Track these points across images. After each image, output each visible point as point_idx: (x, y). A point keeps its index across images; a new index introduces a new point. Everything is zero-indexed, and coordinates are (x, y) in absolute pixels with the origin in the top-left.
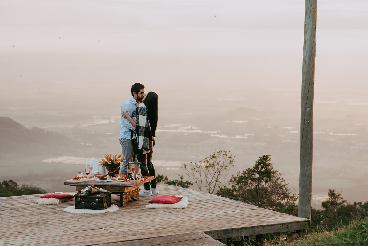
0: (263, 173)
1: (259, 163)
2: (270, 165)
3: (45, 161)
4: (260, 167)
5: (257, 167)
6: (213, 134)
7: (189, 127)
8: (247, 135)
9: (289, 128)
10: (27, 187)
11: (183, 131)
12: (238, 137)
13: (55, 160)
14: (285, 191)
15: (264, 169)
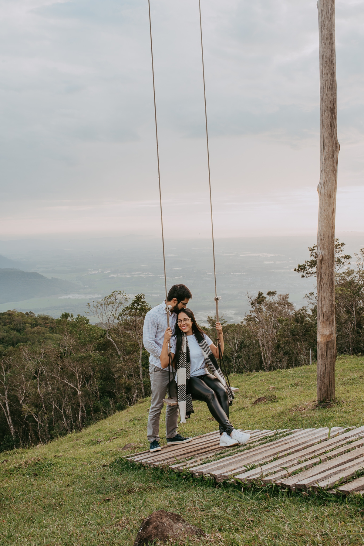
1: (134, 302)
2: (143, 302)
3: (59, 298)
4: (136, 305)
5: (133, 305)
6: (161, 276)
7: (147, 273)
8: (181, 276)
9: (207, 271)
10: (41, 315)
11: (143, 276)
12: (176, 278)
13: (66, 297)
15: (140, 307)
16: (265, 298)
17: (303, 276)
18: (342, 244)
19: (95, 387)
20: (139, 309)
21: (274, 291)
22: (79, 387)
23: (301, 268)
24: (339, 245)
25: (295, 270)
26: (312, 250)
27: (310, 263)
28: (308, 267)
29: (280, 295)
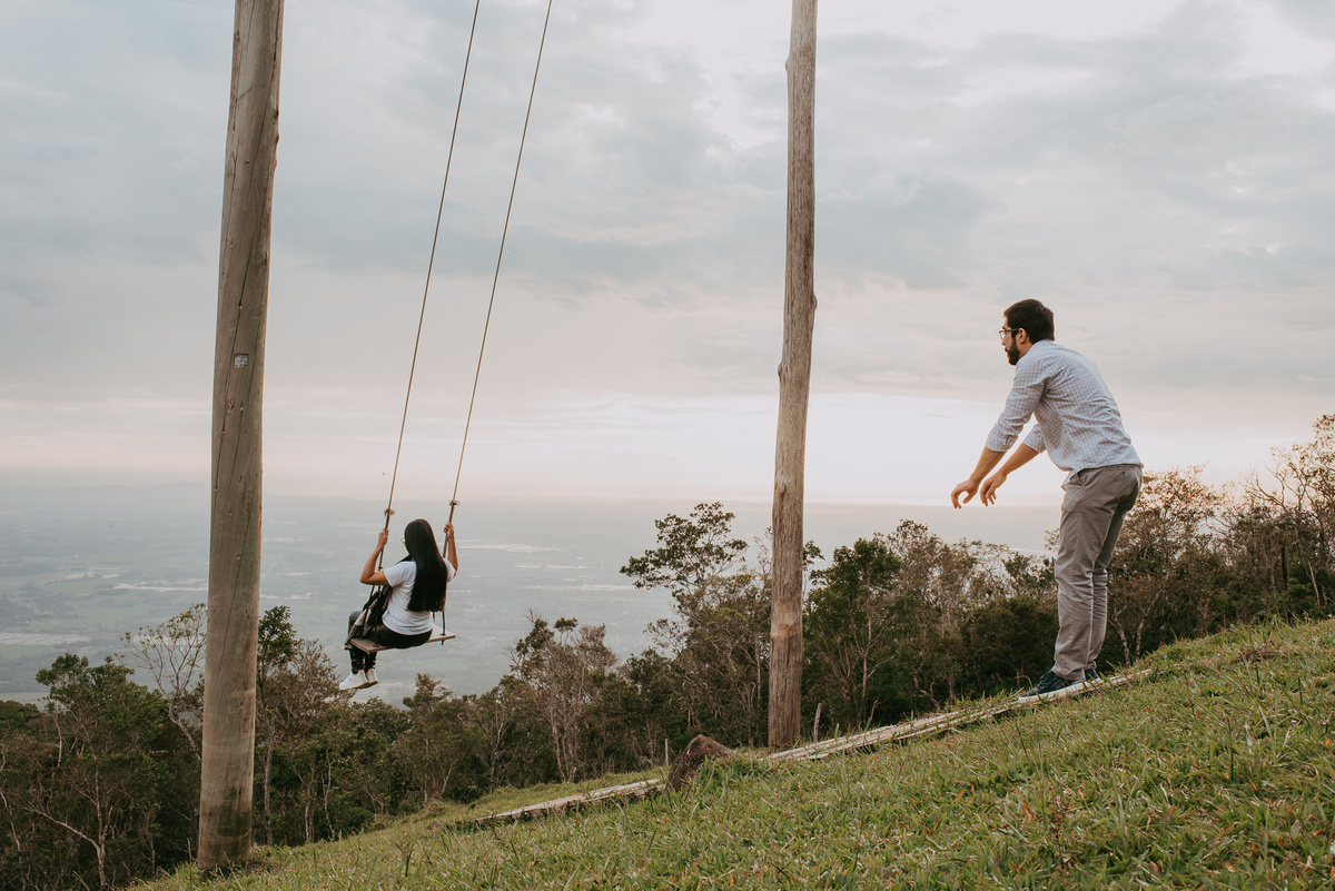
0: (275, 645)
1: (265, 626)
2: (288, 626)
4: (267, 633)
14: (331, 679)
15: (275, 637)
16: (552, 634)
17: (639, 585)
18: (729, 516)
19: (145, 837)
20: (271, 644)
21: (571, 619)
22: (102, 838)
23: (636, 567)
24: (721, 518)
25: (623, 570)
26: (662, 525)
27: (656, 555)
28: (651, 566)
29: (585, 629)
